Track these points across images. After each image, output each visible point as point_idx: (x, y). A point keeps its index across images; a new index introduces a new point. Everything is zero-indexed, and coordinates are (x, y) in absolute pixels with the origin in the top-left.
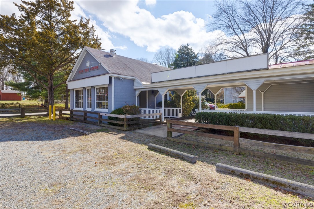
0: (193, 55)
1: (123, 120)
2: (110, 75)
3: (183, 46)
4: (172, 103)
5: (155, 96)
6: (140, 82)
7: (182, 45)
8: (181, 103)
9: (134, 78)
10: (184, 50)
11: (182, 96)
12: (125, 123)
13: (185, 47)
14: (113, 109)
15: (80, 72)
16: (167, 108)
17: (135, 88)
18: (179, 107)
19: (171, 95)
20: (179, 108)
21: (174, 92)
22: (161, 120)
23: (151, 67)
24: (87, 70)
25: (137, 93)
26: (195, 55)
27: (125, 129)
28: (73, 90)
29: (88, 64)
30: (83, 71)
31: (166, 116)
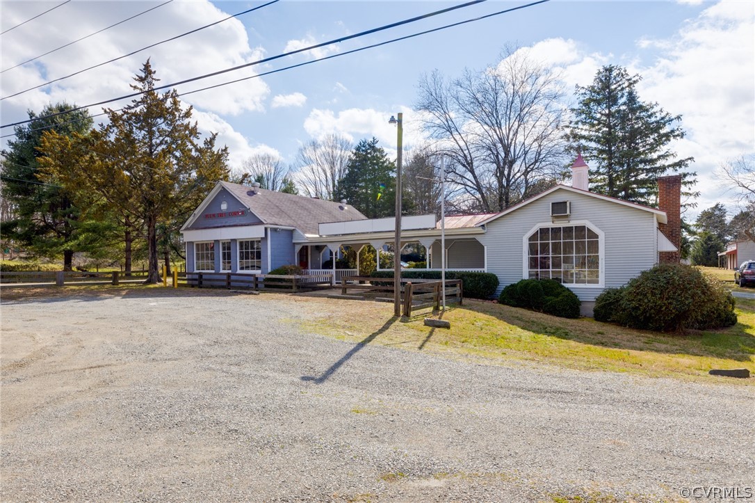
0: (385, 164)
1: (290, 280)
2: (266, 226)
3: (366, 142)
4: (344, 264)
5: (320, 252)
6: (302, 234)
7: (364, 140)
8: (358, 263)
9: (293, 228)
10: (366, 151)
11: (358, 253)
12: (294, 284)
13: (369, 145)
14: (269, 270)
15: (206, 215)
16: (339, 270)
17: (294, 241)
18: (354, 268)
19: (344, 251)
20: (354, 270)
21: (347, 247)
22: (331, 284)
23: (310, 206)
24: (222, 215)
25: (298, 248)
26: (389, 163)
27: (293, 290)
28: (191, 243)
29: (224, 207)
30: (214, 215)
31: (339, 282)
